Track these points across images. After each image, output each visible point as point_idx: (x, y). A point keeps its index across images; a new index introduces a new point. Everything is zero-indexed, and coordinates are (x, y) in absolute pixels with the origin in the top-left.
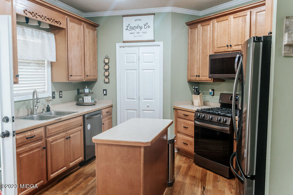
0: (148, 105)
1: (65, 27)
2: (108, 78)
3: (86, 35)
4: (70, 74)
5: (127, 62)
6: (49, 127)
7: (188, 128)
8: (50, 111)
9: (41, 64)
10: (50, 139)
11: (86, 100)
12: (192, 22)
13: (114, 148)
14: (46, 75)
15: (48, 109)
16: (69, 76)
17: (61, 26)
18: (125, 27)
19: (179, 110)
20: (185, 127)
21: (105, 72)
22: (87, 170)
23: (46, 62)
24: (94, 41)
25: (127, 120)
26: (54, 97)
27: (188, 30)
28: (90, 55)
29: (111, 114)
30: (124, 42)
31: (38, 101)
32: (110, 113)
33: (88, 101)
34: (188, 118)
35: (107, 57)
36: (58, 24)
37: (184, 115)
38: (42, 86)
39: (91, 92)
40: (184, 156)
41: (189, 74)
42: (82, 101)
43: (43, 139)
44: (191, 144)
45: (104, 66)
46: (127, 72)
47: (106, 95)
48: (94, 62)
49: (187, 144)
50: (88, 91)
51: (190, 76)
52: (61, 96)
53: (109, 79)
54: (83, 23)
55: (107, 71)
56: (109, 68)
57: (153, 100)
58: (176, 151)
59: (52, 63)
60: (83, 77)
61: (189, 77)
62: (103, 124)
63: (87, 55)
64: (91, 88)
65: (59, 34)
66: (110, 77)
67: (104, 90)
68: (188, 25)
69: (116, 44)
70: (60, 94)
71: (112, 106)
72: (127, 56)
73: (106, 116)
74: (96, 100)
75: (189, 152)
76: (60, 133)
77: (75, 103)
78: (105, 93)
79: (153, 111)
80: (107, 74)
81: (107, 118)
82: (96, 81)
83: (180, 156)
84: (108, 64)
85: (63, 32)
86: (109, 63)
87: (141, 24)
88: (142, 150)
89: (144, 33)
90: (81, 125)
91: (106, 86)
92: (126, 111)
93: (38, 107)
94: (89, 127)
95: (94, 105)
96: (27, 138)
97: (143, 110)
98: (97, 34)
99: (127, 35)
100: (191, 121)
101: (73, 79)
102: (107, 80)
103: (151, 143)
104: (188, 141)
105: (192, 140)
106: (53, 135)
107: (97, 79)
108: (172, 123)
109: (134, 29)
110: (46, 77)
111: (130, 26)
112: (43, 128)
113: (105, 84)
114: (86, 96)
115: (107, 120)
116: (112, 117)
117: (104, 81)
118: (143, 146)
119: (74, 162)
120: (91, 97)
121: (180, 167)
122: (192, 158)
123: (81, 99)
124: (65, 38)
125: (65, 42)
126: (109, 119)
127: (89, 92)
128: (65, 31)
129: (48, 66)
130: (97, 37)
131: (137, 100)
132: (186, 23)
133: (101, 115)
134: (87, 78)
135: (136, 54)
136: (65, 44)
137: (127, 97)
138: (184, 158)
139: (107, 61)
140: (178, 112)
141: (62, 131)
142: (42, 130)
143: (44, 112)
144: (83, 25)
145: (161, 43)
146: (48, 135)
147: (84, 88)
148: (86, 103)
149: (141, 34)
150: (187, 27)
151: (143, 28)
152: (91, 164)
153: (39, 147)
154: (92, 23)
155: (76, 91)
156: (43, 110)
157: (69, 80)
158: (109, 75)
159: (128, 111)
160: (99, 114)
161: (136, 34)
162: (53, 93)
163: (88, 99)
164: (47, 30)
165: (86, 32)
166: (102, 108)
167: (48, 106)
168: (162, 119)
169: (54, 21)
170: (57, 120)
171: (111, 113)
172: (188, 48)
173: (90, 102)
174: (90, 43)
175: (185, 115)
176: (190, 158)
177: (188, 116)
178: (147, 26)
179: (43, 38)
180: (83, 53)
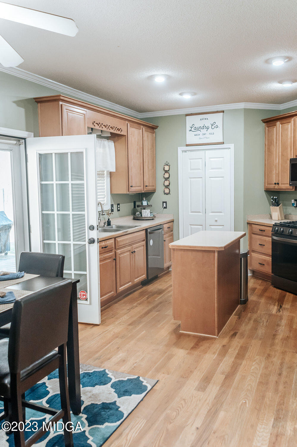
0: (216, 219)
1: (125, 134)
2: (168, 188)
3: (145, 140)
4: (130, 185)
5: (191, 169)
6: (118, 239)
7: (264, 245)
8: (110, 225)
9: (102, 175)
10: (119, 251)
11: (145, 214)
12: (269, 120)
13: (190, 253)
14: (105, 186)
15: (109, 223)
16: (129, 187)
17: (122, 133)
18: (188, 128)
19: (254, 225)
20: (261, 245)
21: (165, 181)
22: (151, 289)
23: (105, 173)
24: (153, 146)
25: (191, 235)
26: (112, 211)
27: (265, 129)
28: (149, 162)
29: (172, 231)
30: (187, 145)
31: (104, 214)
32: (171, 229)
33: (147, 215)
34: (264, 233)
35: (167, 164)
36: (120, 131)
37: (259, 230)
38: (102, 198)
39: (149, 204)
40: (261, 279)
41: (266, 181)
42: (140, 215)
43: (113, 250)
44: (268, 264)
45: (164, 174)
46: (191, 181)
47: (166, 208)
48: (153, 170)
49: (264, 265)
50: (146, 203)
51: (268, 184)
52: (119, 209)
53: (169, 190)
54: (142, 127)
55: (167, 180)
56: (169, 176)
57: (222, 213)
58: (250, 274)
59: (111, 174)
60: (142, 188)
61: (266, 185)
62: (165, 241)
63: (146, 162)
64: (148, 200)
65: (119, 141)
66: (170, 187)
67: (163, 202)
68: (264, 122)
69: (179, 148)
70: (118, 208)
71: (173, 221)
72: (190, 161)
73: (167, 233)
74: (155, 214)
75: (267, 274)
76: (126, 246)
77: (132, 217)
78: (165, 206)
79: (222, 227)
80: (167, 183)
81: (167, 235)
82: (154, 191)
83: (255, 279)
84: (168, 172)
85: (123, 138)
86: (169, 170)
87: (208, 123)
88: (216, 254)
89: (211, 134)
90: (144, 240)
91: (165, 198)
92: (190, 227)
93: (100, 220)
94: (151, 242)
95: (153, 219)
96: (102, 248)
97: (210, 225)
98: (155, 138)
99: (191, 138)
100: (268, 236)
101: (133, 190)
102: (167, 191)
103: (224, 248)
104: (265, 260)
105: (269, 259)
106: (121, 247)
107: (155, 190)
108: (245, 235)
109: (200, 129)
110: (105, 189)
111: (194, 127)
112: (113, 239)
113: (165, 195)
114: (144, 209)
115: (168, 237)
116: (173, 233)
117: (164, 192)
118: (216, 251)
119: (138, 279)
120: (149, 210)
121: (254, 289)
122: (269, 281)
123: (139, 213)
124: (126, 145)
125: (126, 149)
126: (170, 236)
127: (148, 204)
128: (126, 138)
129: (107, 176)
130: (155, 140)
131: (202, 213)
132: (262, 120)
133: (162, 230)
134: (146, 188)
135: (201, 159)
136: (126, 152)
137: (191, 210)
138: (260, 281)
139: (167, 168)
140: (252, 227)
141: (128, 244)
142: (112, 241)
143: (106, 226)
144: (142, 129)
145: (232, 146)
146: (117, 247)
147: (142, 200)
148: (145, 217)
149: (207, 136)
150: (264, 124)
151: (210, 129)
152: (153, 283)
153: (111, 257)
154: (150, 125)
155: (133, 204)
156: (104, 223)
157: (130, 191)
158: (169, 184)
159: (192, 226)
160: (161, 229)
161: (201, 136)
162: (112, 206)
163: (146, 213)
164: (108, 138)
165: (145, 136)
166: (163, 222)
167: (109, 219)
168: (232, 231)
169: (116, 129)
170: (124, 232)
171: (173, 229)
172: (265, 150)
173: (148, 216)
174: (149, 149)
175: (261, 230)
176: (267, 281)
177: (264, 231)
178: (215, 126)
179: (104, 147)
180: (142, 161)
